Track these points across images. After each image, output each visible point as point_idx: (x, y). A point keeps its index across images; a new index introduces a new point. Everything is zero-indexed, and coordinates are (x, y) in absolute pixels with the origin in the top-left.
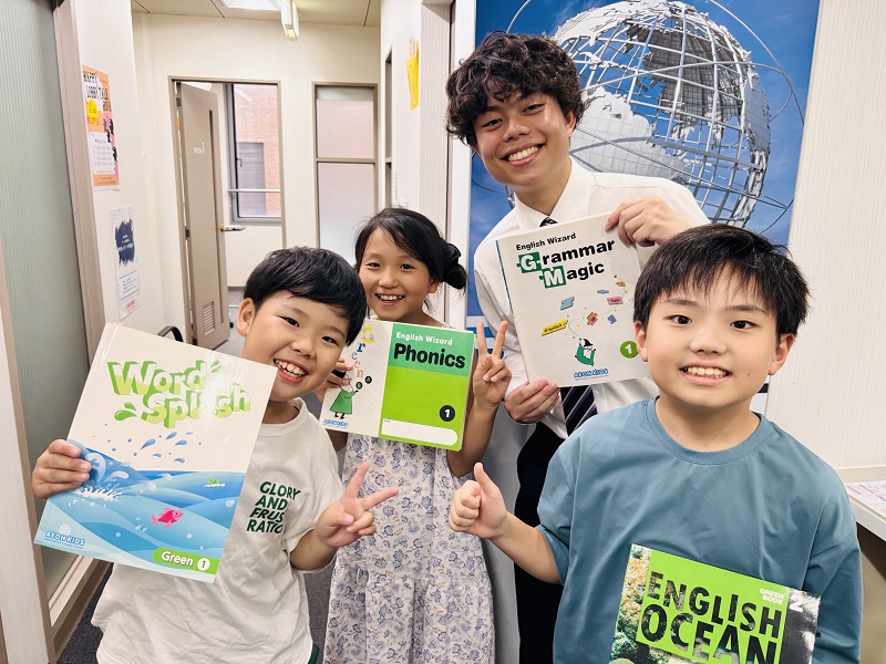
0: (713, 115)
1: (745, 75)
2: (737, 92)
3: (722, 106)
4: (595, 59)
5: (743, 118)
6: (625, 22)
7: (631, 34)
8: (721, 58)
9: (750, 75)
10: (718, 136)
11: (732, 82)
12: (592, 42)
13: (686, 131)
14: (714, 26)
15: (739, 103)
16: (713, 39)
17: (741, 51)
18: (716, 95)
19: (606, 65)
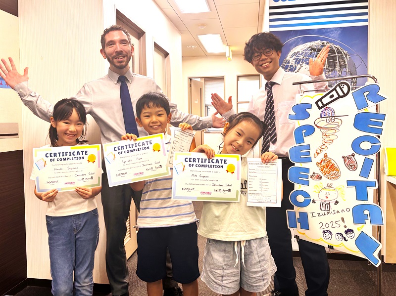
0: (338, 68)
1: (346, 58)
2: (344, 62)
3: (340, 66)
4: (302, 57)
5: (347, 68)
6: (309, 47)
7: (311, 50)
8: (338, 53)
9: (348, 57)
10: (340, 73)
11: (342, 59)
12: (301, 53)
13: (330, 73)
14: (335, 46)
15: (346, 65)
16: (336, 50)
17: (344, 51)
18: (338, 63)
19: (305, 58)
